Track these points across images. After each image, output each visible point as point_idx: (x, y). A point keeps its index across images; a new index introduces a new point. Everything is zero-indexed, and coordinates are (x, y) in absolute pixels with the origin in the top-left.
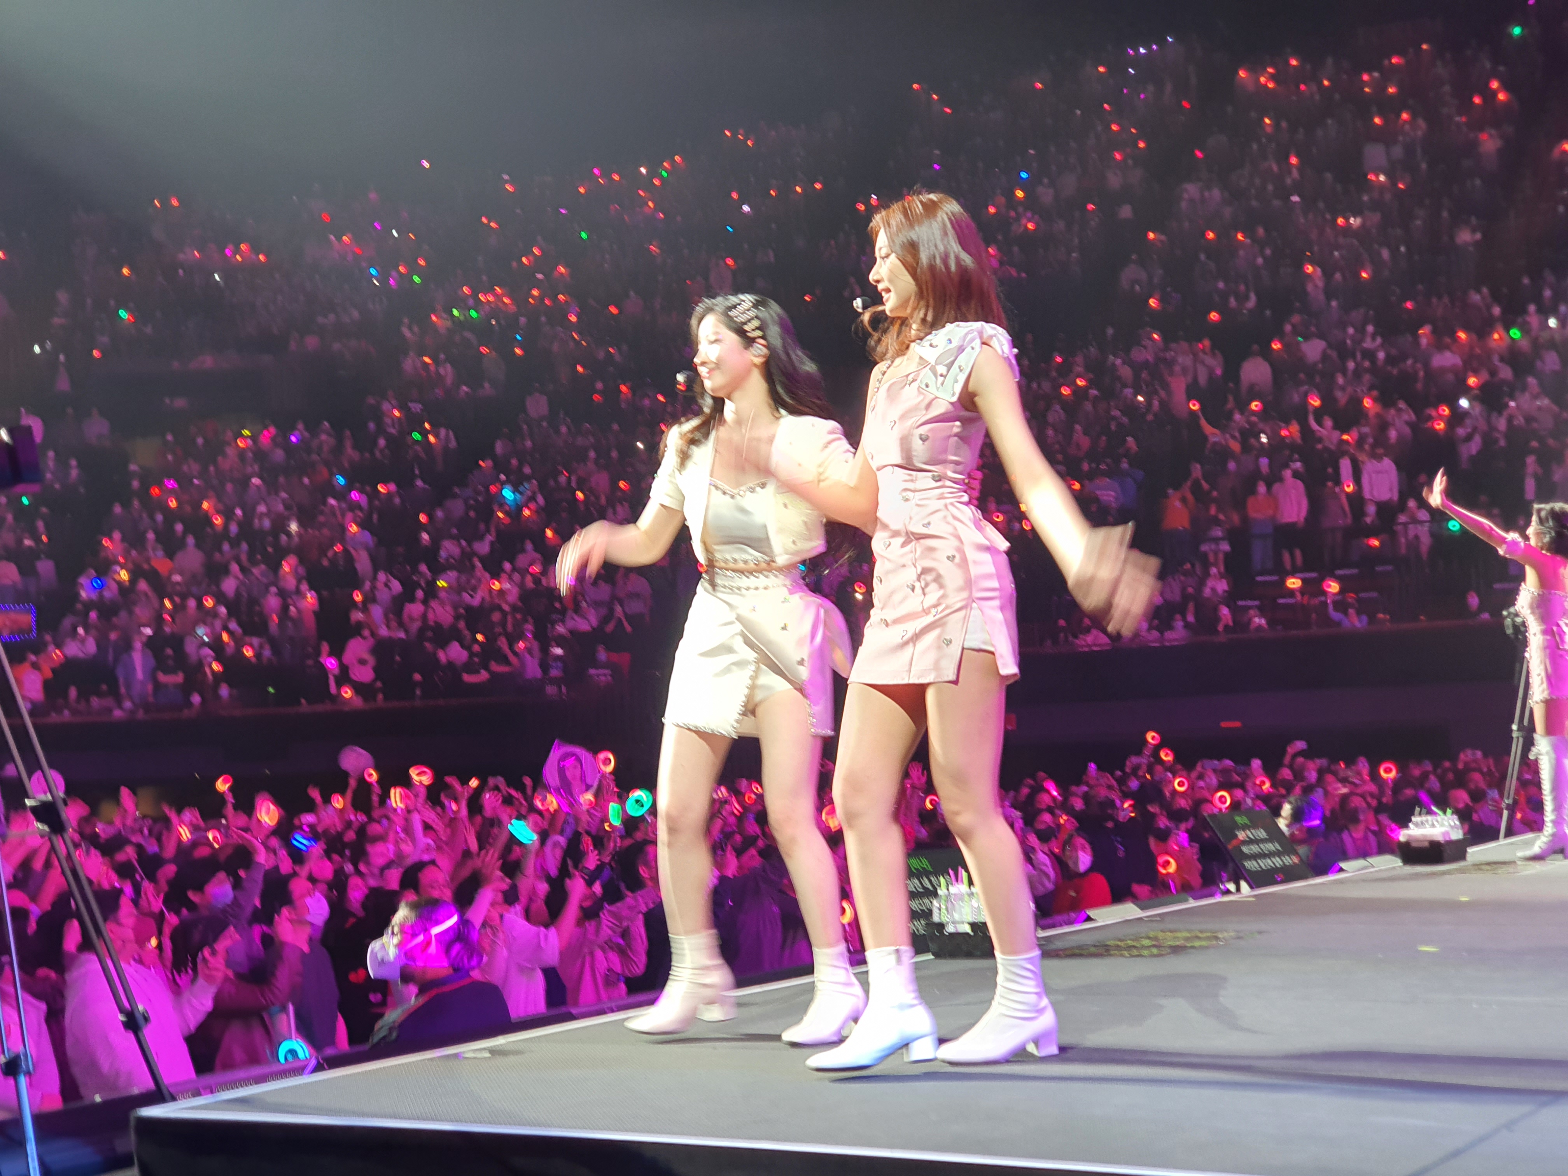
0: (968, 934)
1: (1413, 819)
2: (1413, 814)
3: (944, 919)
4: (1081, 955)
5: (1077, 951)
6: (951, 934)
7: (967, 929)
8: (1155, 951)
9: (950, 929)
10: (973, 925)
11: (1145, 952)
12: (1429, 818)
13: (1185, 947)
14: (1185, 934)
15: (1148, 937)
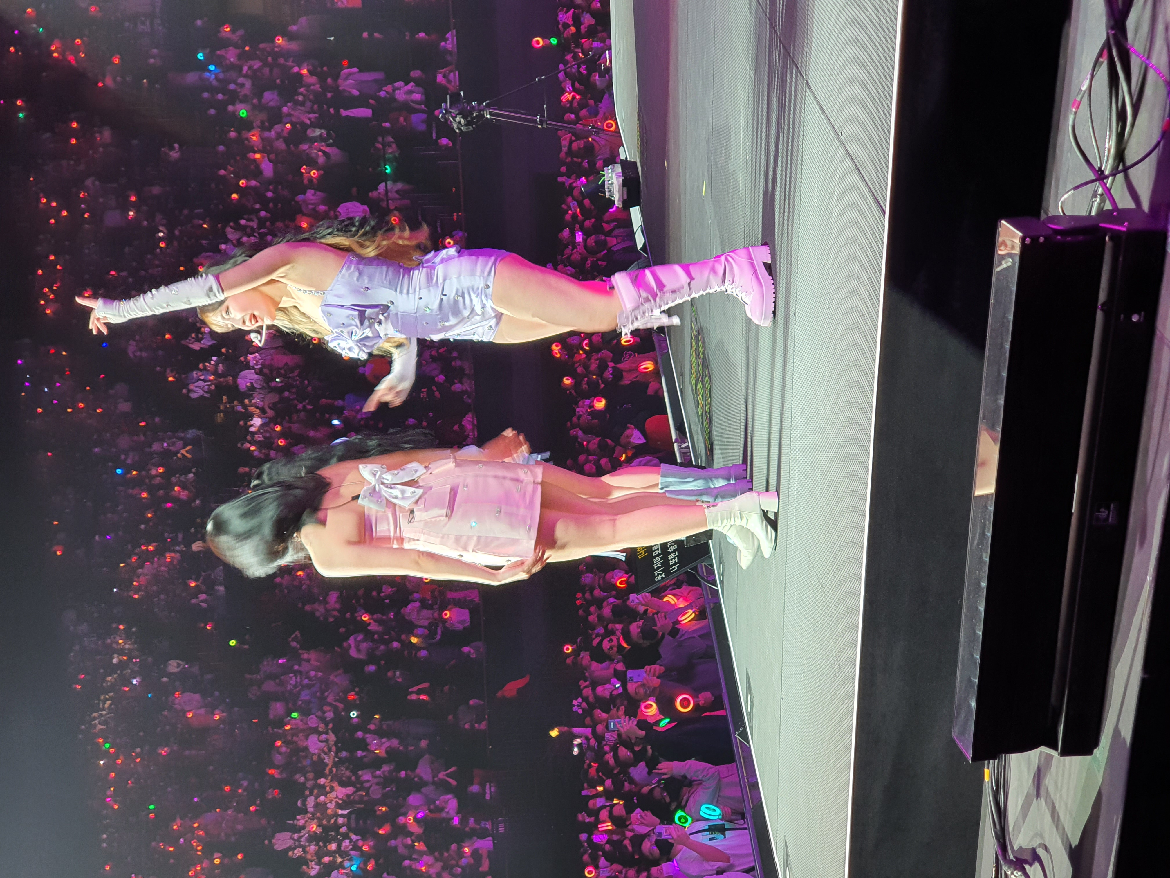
2: (605, 197)
11: (708, 387)
12: (607, 186)
13: (704, 358)
14: (694, 358)
15: (696, 385)
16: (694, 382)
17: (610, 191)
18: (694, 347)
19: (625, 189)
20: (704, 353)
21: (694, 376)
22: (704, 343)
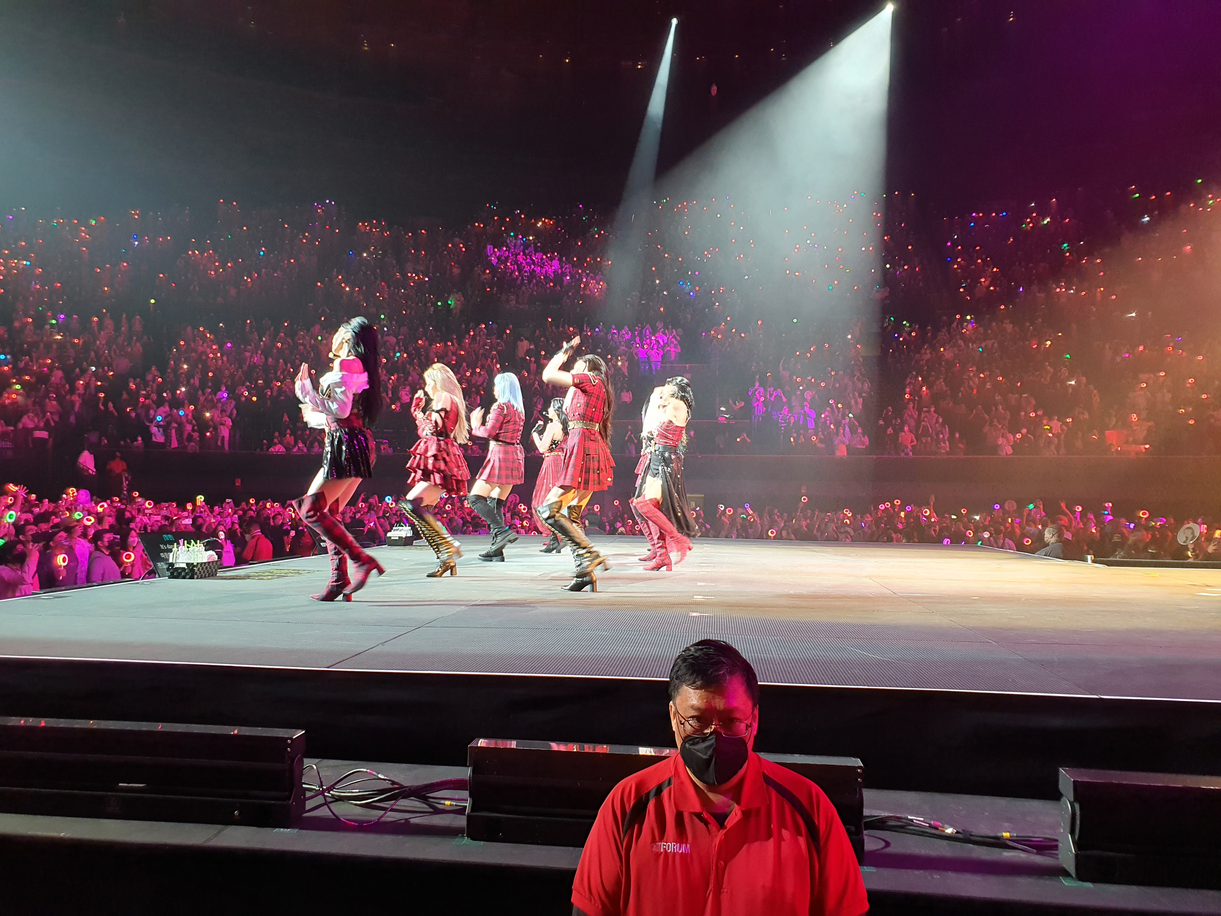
0: (184, 568)
1: (394, 528)
2: (394, 526)
3: (174, 562)
4: (238, 579)
5: (236, 577)
6: (176, 568)
7: (184, 566)
8: (270, 577)
9: (176, 566)
10: (187, 564)
11: (266, 578)
12: (400, 528)
13: (284, 576)
14: (286, 571)
15: (267, 572)
16: (271, 571)
17: (397, 530)
18: (294, 572)
19: (397, 538)
20: (287, 576)
21: (275, 571)
22: (293, 576)
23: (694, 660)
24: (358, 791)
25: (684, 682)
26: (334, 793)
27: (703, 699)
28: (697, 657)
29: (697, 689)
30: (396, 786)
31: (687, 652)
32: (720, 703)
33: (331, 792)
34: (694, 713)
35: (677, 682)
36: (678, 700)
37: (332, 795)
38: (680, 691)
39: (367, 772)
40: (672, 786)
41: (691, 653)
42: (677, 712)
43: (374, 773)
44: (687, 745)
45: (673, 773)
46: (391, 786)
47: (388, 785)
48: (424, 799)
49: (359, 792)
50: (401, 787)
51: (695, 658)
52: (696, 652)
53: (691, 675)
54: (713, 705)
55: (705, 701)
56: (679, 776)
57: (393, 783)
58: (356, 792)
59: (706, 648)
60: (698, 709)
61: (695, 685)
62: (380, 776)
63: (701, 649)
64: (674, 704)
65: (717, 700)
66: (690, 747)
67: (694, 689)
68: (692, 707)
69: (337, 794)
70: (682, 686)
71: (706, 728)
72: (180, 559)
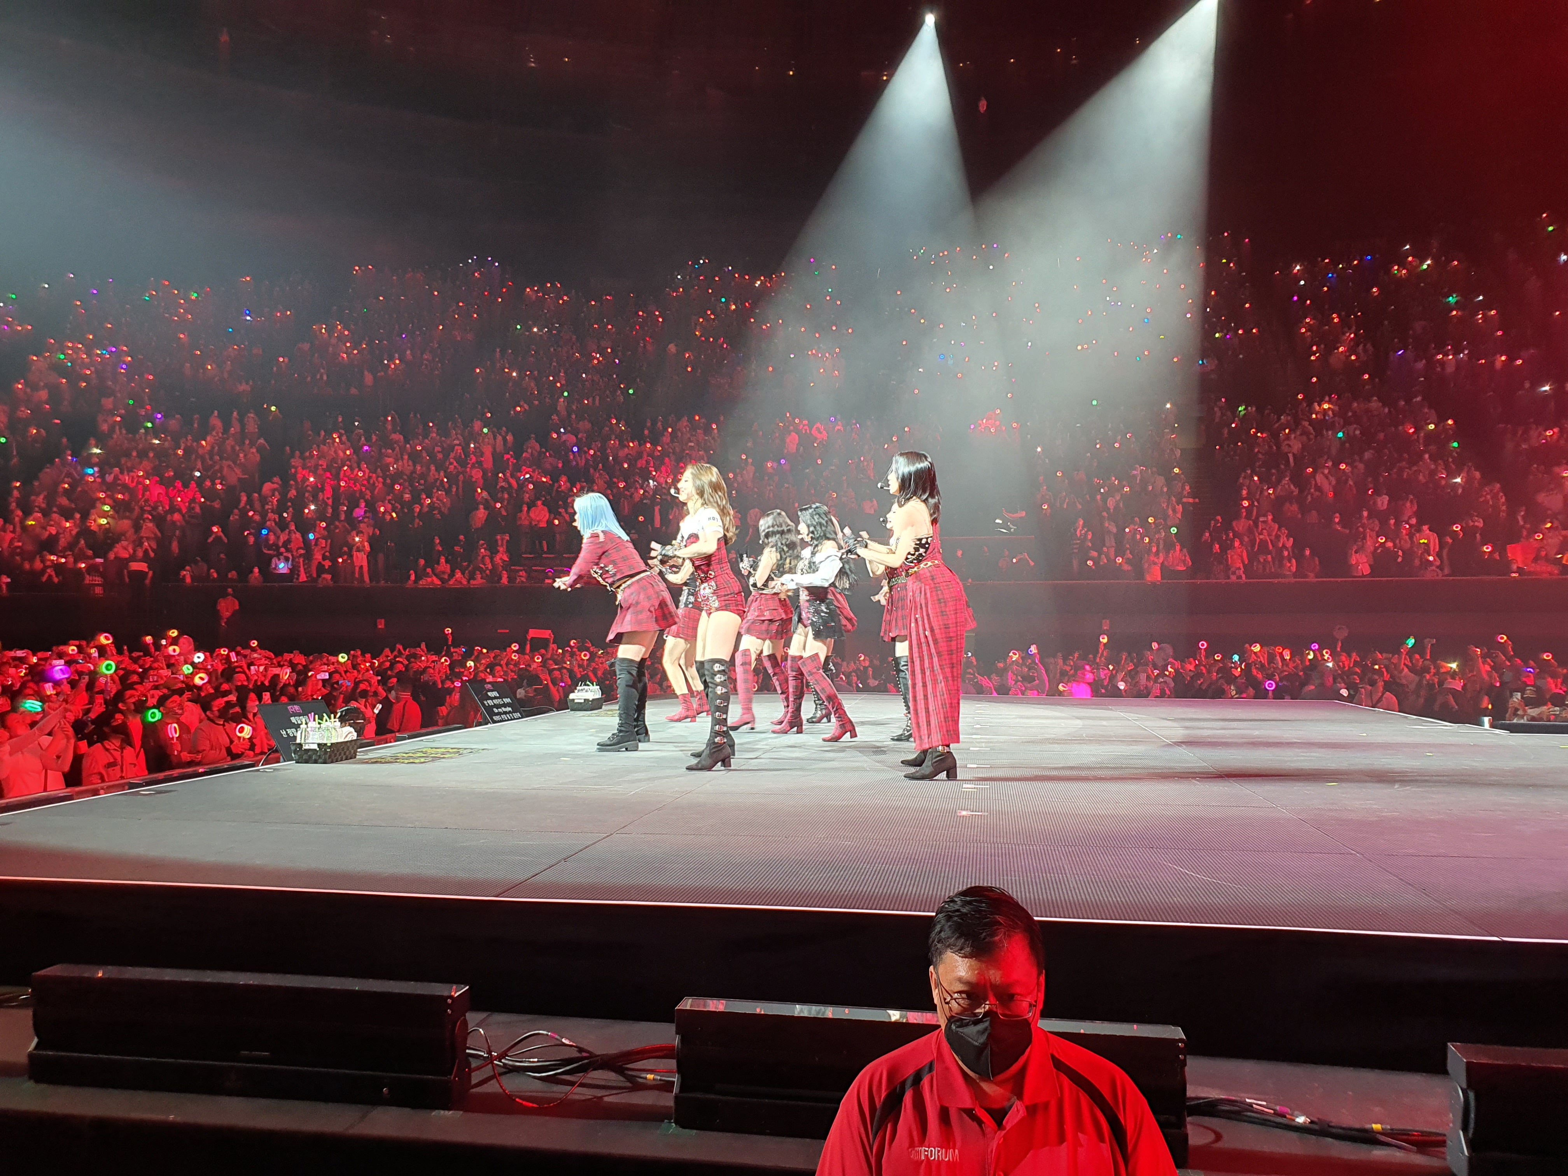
0: (315, 750)
1: (578, 688)
2: (577, 686)
3: (303, 742)
4: (381, 763)
5: (379, 760)
6: (305, 750)
7: (315, 747)
8: (422, 760)
9: (306, 747)
10: (319, 745)
12: (586, 687)
13: (440, 758)
14: (443, 750)
15: (422, 752)
16: (424, 750)
17: (582, 690)
18: (451, 751)
19: (583, 701)
20: (444, 758)
21: (429, 750)
22: (451, 758)
23: (962, 920)
24: (536, 1060)
25: (949, 946)
26: (507, 1062)
27: (974, 970)
28: (966, 914)
29: (966, 957)
30: (584, 1054)
31: (951, 904)
32: (995, 976)
33: (503, 1061)
34: (960, 987)
35: (939, 946)
36: (941, 969)
37: (504, 1064)
38: (944, 956)
39: (547, 1035)
40: (934, 1072)
41: (957, 907)
42: (938, 984)
43: (557, 1037)
44: (953, 1027)
45: (935, 1055)
46: (578, 1055)
47: (575, 1054)
48: (620, 1071)
49: (538, 1062)
50: (592, 1055)
51: (963, 916)
52: (962, 906)
53: (958, 938)
54: (987, 978)
55: (976, 972)
56: (944, 1062)
57: (581, 1050)
58: (534, 1061)
59: (975, 901)
60: (968, 983)
61: (963, 952)
62: (563, 1040)
63: (970, 903)
64: (937, 973)
65: (992, 972)
66: (958, 1029)
67: (962, 957)
68: (960, 980)
69: (510, 1063)
70: (946, 951)
71: (979, 1006)
72: (310, 739)
